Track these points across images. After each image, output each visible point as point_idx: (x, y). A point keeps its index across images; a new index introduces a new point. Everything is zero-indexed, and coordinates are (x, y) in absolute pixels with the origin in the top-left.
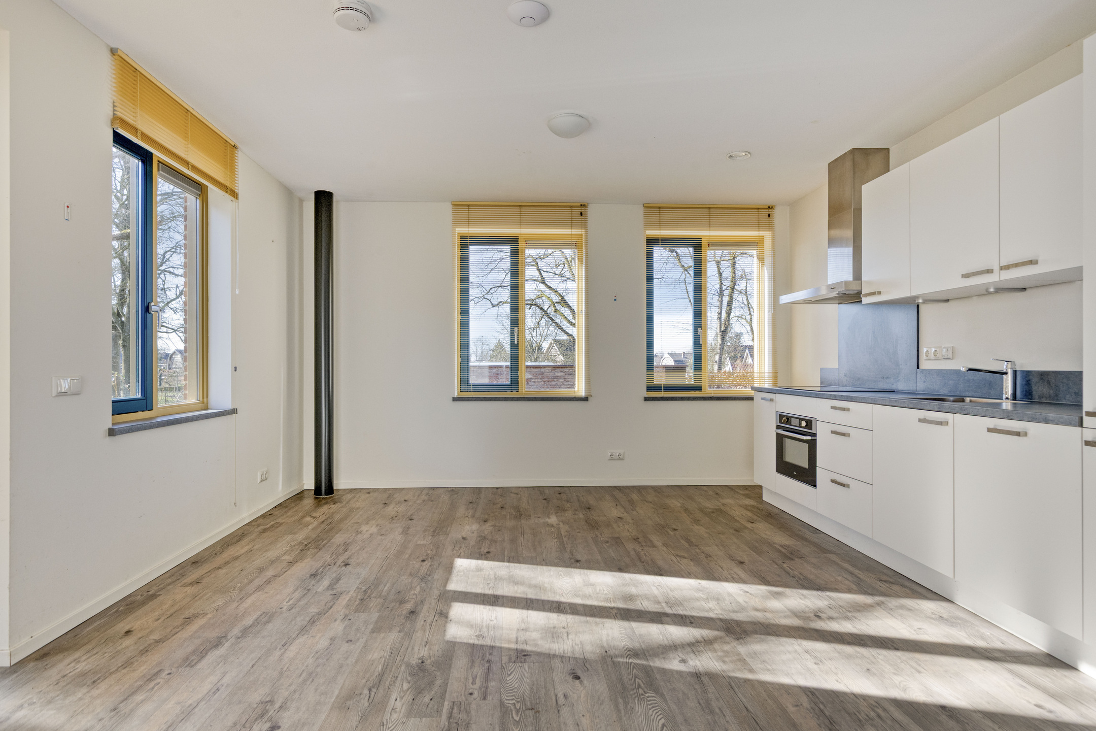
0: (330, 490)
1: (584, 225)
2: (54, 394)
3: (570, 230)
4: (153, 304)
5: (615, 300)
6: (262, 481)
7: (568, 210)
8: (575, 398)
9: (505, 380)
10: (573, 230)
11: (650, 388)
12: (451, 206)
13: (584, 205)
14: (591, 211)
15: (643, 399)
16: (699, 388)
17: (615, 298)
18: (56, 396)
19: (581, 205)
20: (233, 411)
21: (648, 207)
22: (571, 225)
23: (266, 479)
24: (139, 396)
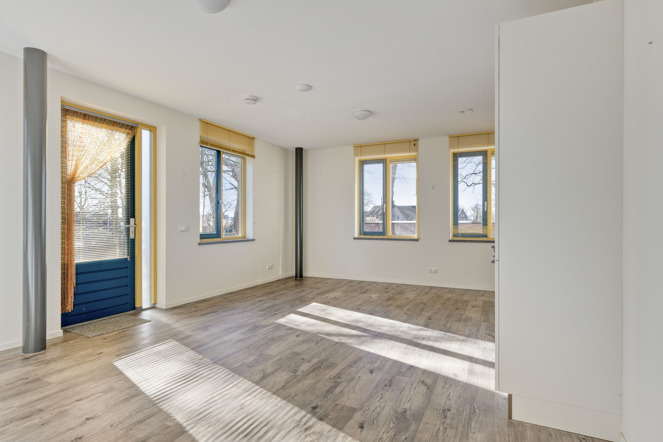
0: (301, 276)
1: (417, 150)
2: (179, 231)
3: (409, 154)
4: (220, 200)
5: (433, 188)
6: (269, 269)
7: (408, 143)
8: (411, 239)
9: (381, 230)
10: (410, 153)
11: (454, 236)
12: (353, 147)
13: (416, 140)
14: (420, 143)
15: (448, 241)
16: (486, 236)
17: (433, 187)
18: (180, 232)
19: (415, 140)
20: (254, 240)
21: (451, 137)
22: (410, 151)
23: (272, 268)
24: (215, 233)
